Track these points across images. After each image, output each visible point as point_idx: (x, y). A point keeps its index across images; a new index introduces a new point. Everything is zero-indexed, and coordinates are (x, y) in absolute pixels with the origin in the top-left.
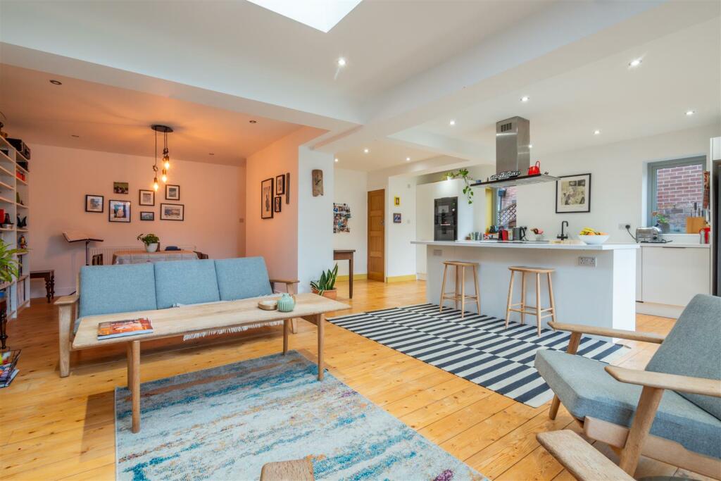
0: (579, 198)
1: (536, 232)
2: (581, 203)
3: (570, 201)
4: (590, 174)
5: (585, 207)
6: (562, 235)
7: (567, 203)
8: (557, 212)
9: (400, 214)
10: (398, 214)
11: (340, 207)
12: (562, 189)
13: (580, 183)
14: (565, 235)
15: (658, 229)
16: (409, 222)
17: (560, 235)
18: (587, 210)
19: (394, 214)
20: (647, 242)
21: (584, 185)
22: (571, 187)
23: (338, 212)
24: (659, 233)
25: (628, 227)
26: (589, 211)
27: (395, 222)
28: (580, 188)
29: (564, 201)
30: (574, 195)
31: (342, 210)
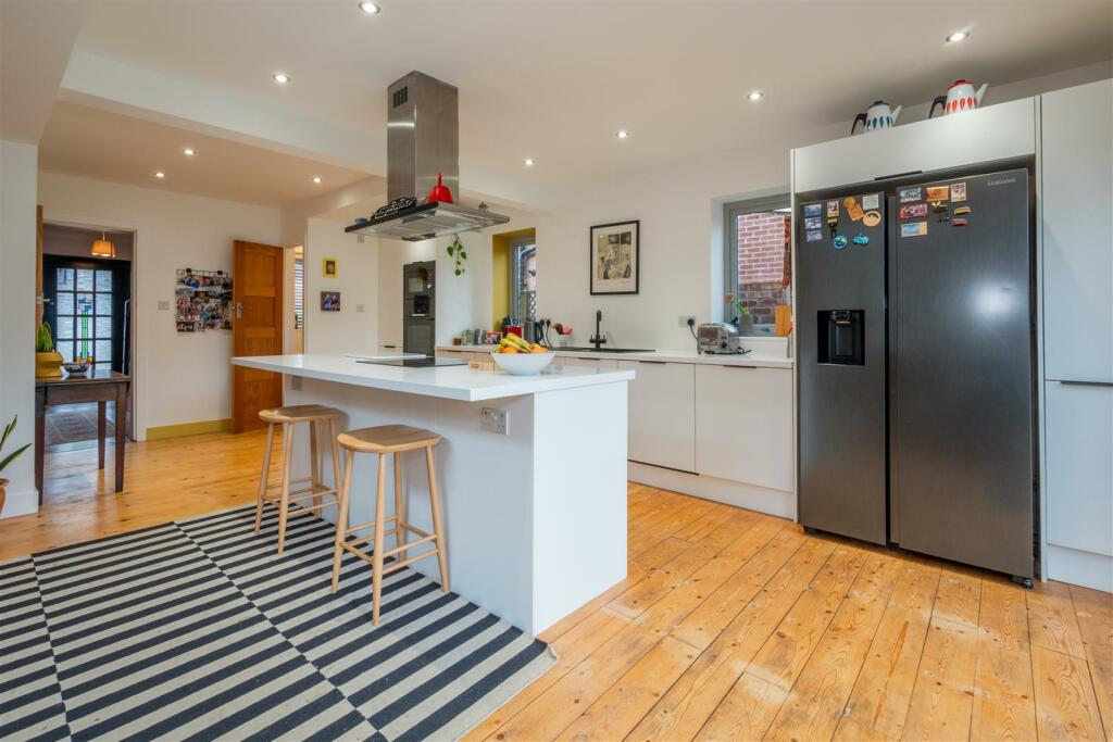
0: (623, 266)
1: (559, 329)
2: (625, 276)
3: (610, 272)
4: (637, 222)
5: (630, 285)
6: (598, 336)
7: (606, 277)
8: (592, 294)
9: (338, 294)
10: (331, 294)
11: (205, 278)
12: (600, 251)
13: (623, 239)
14: (602, 338)
15: (732, 329)
16: (360, 309)
17: (594, 338)
18: (634, 290)
19: (323, 295)
20: (713, 353)
21: (629, 243)
22: (611, 246)
23: (200, 289)
24: (731, 335)
25: (691, 322)
26: (637, 292)
27: (324, 308)
28: (625, 248)
29: (602, 270)
30: (616, 261)
31: (212, 284)
